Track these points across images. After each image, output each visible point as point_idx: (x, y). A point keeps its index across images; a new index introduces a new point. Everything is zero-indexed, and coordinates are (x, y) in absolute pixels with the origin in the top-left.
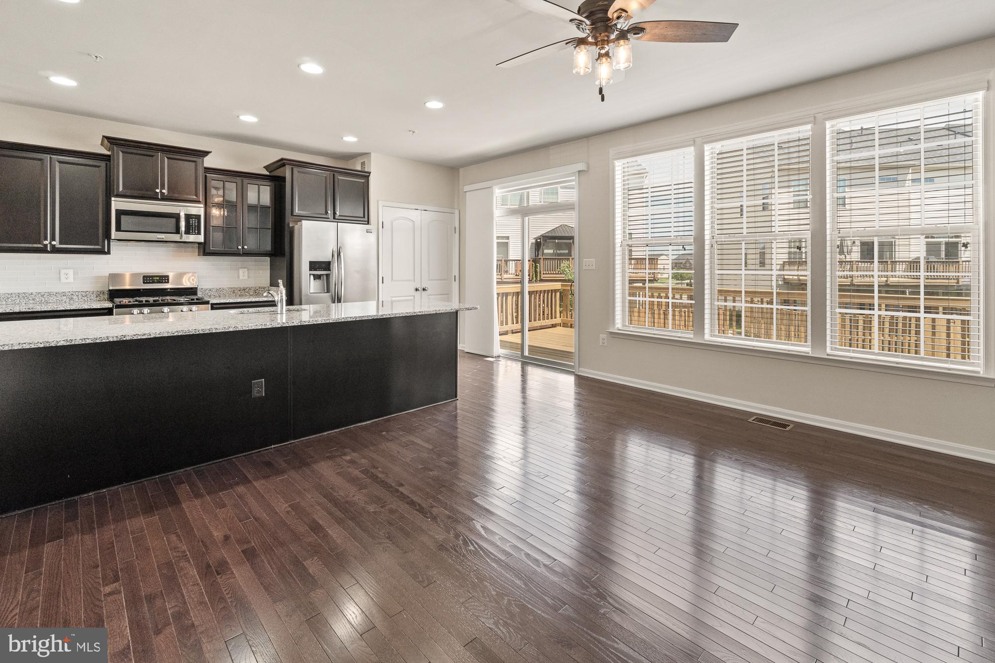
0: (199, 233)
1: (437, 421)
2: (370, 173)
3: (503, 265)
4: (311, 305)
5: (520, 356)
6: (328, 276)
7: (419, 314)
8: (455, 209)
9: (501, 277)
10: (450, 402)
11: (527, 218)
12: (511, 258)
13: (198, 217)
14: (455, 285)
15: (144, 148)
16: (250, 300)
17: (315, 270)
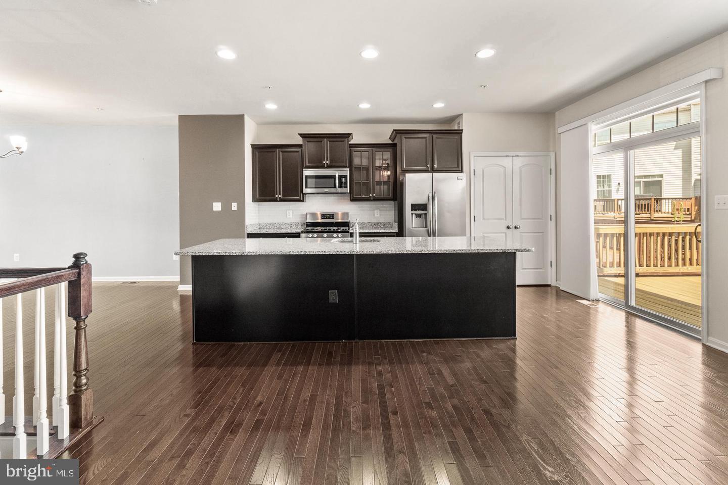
0: (346, 187)
1: (478, 356)
2: (462, 130)
3: (653, 204)
4: (414, 238)
5: (624, 304)
6: (426, 214)
7: (459, 252)
8: (550, 151)
9: (650, 216)
10: (507, 339)
11: (632, 152)
12: (664, 196)
13: (346, 177)
14: (551, 225)
15: (318, 137)
16: (373, 231)
17: (416, 210)
